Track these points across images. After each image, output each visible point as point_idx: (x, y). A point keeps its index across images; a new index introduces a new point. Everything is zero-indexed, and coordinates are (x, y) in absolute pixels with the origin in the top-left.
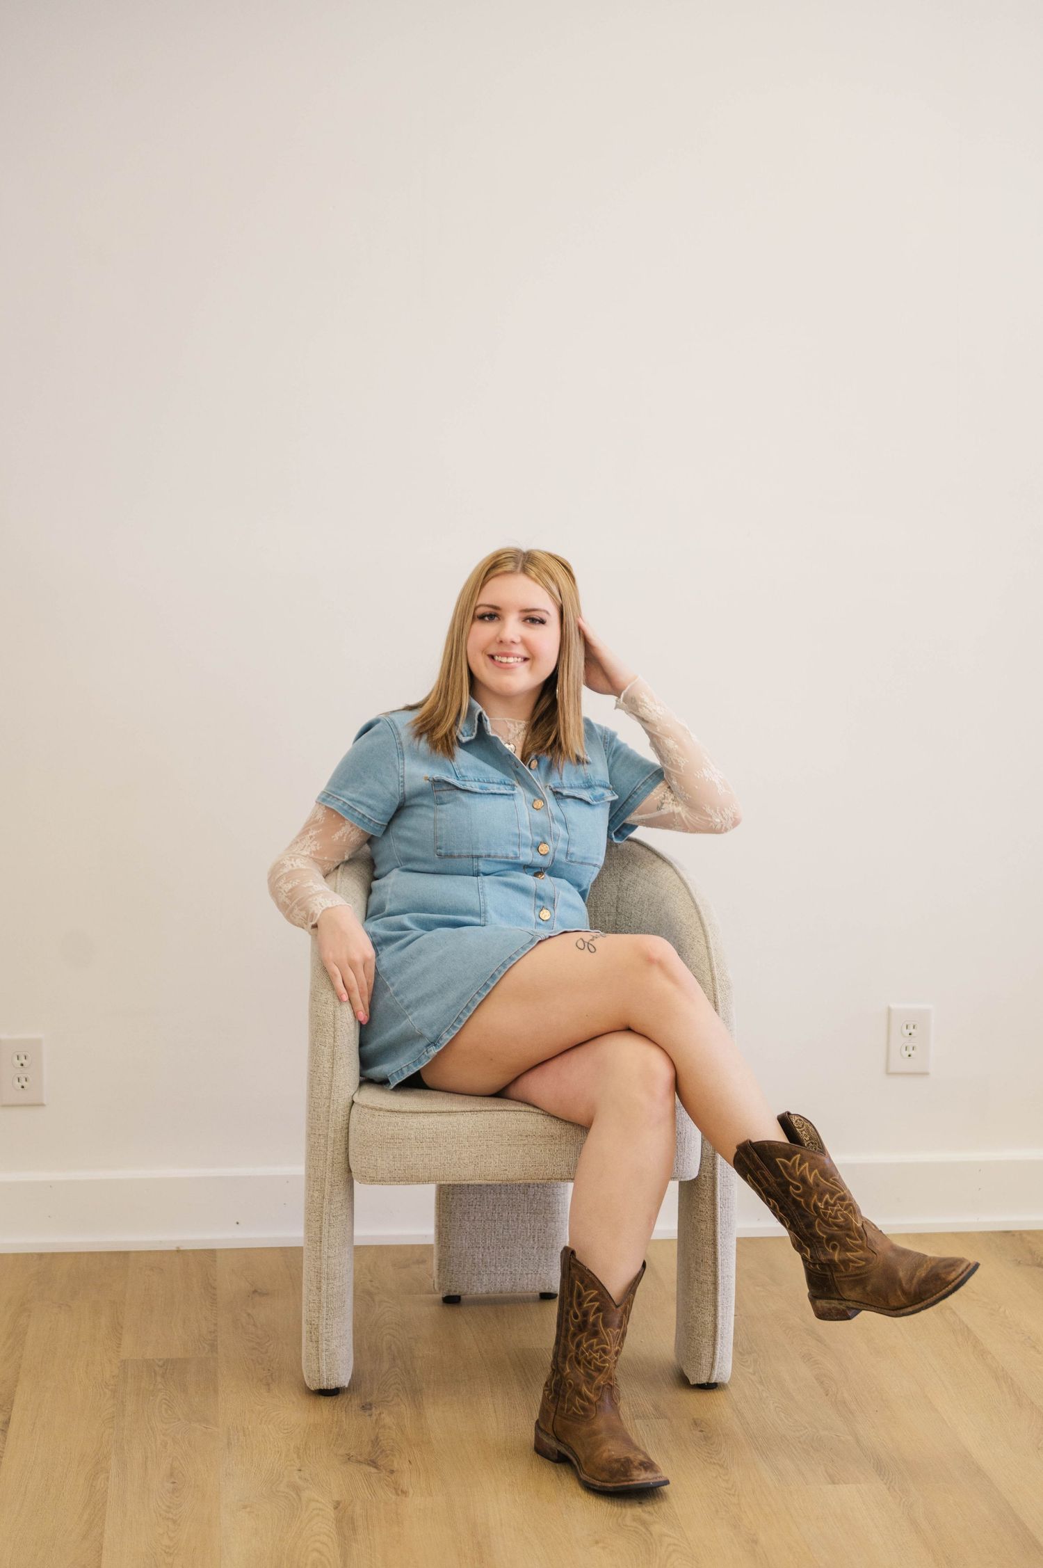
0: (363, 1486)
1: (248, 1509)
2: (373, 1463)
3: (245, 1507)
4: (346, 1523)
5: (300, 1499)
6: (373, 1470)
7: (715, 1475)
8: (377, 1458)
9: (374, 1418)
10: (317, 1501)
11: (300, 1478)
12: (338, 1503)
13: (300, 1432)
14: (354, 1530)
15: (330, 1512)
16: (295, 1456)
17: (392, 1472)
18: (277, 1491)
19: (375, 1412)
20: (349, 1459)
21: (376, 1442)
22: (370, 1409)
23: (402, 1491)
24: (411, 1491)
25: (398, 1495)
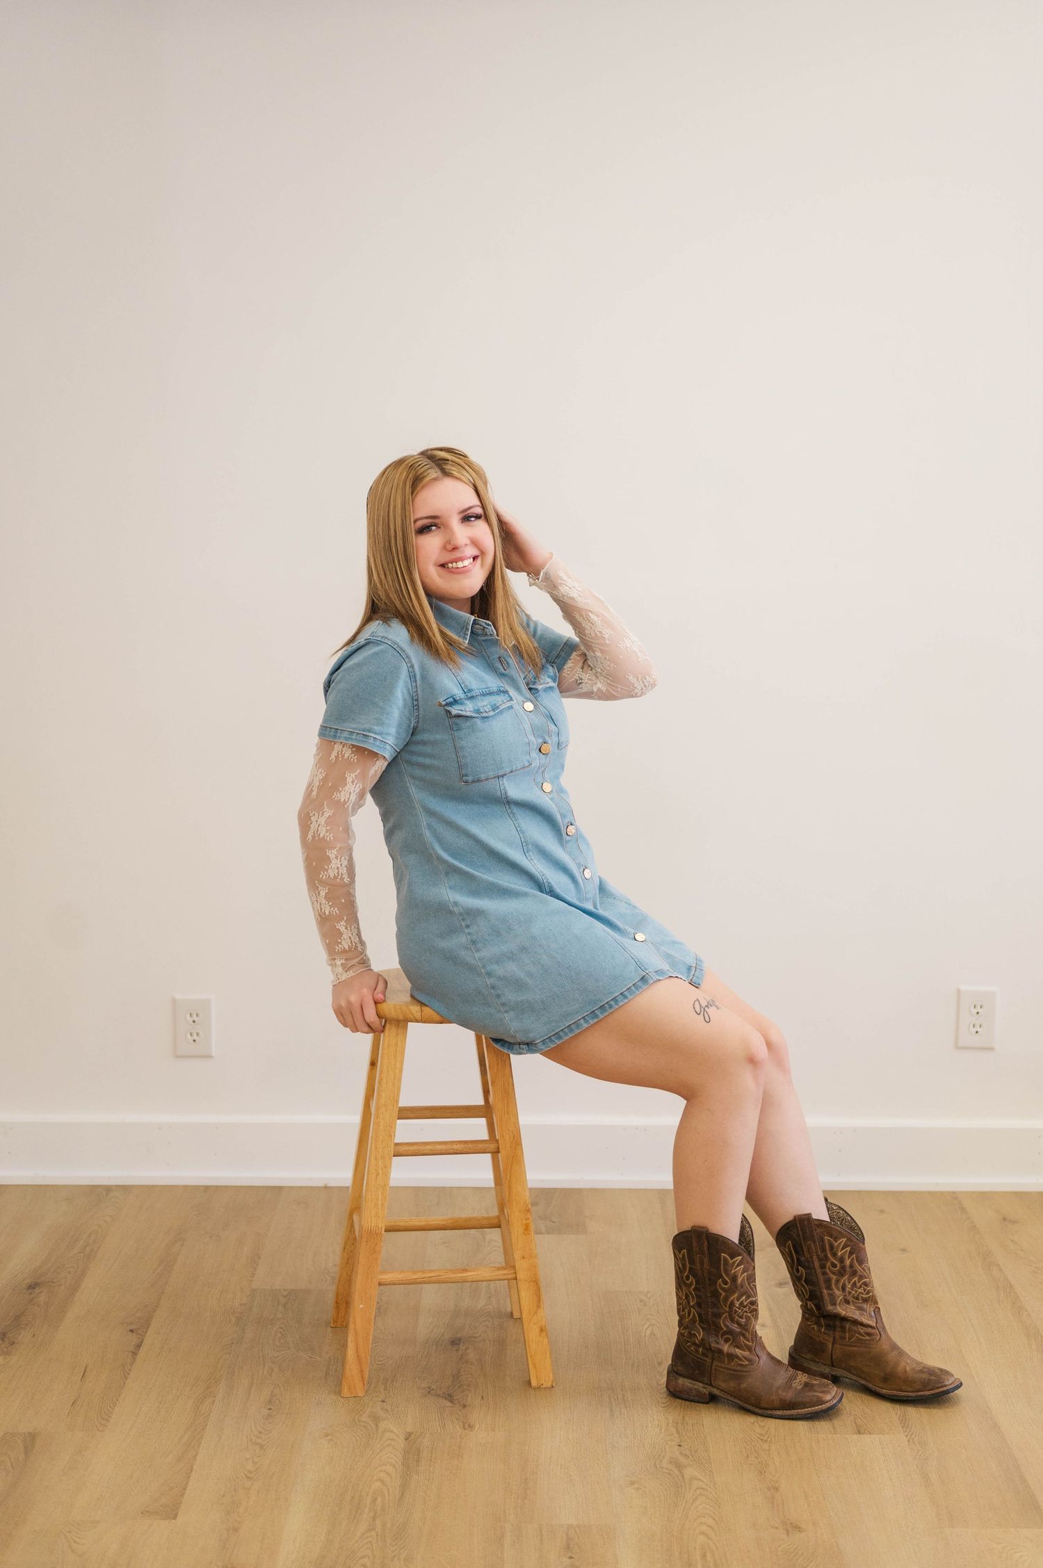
0: (435, 1419)
1: (329, 1437)
2: (450, 1397)
3: (327, 1435)
4: (412, 1453)
5: (377, 1429)
6: (449, 1404)
7: (752, 1421)
8: (454, 1392)
9: (460, 1352)
10: (392, 1432)
11: (382, 1408)
12: (410, 1434)
13: (392, 1364)
14: (418, 1461)
15: (401, 1443)
16: (382, 1387)
17: (465, 1406)
18: (359, 1421)
19: (462, 1347)
20: (429, 1392)
21: (456, 1377)
22: (458, 1344)
23: (469, 1425)
24: (477, 1426)
25: (465, 1429)
